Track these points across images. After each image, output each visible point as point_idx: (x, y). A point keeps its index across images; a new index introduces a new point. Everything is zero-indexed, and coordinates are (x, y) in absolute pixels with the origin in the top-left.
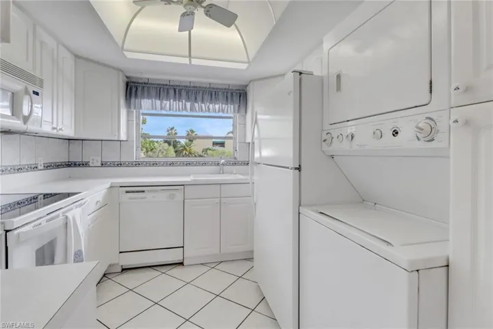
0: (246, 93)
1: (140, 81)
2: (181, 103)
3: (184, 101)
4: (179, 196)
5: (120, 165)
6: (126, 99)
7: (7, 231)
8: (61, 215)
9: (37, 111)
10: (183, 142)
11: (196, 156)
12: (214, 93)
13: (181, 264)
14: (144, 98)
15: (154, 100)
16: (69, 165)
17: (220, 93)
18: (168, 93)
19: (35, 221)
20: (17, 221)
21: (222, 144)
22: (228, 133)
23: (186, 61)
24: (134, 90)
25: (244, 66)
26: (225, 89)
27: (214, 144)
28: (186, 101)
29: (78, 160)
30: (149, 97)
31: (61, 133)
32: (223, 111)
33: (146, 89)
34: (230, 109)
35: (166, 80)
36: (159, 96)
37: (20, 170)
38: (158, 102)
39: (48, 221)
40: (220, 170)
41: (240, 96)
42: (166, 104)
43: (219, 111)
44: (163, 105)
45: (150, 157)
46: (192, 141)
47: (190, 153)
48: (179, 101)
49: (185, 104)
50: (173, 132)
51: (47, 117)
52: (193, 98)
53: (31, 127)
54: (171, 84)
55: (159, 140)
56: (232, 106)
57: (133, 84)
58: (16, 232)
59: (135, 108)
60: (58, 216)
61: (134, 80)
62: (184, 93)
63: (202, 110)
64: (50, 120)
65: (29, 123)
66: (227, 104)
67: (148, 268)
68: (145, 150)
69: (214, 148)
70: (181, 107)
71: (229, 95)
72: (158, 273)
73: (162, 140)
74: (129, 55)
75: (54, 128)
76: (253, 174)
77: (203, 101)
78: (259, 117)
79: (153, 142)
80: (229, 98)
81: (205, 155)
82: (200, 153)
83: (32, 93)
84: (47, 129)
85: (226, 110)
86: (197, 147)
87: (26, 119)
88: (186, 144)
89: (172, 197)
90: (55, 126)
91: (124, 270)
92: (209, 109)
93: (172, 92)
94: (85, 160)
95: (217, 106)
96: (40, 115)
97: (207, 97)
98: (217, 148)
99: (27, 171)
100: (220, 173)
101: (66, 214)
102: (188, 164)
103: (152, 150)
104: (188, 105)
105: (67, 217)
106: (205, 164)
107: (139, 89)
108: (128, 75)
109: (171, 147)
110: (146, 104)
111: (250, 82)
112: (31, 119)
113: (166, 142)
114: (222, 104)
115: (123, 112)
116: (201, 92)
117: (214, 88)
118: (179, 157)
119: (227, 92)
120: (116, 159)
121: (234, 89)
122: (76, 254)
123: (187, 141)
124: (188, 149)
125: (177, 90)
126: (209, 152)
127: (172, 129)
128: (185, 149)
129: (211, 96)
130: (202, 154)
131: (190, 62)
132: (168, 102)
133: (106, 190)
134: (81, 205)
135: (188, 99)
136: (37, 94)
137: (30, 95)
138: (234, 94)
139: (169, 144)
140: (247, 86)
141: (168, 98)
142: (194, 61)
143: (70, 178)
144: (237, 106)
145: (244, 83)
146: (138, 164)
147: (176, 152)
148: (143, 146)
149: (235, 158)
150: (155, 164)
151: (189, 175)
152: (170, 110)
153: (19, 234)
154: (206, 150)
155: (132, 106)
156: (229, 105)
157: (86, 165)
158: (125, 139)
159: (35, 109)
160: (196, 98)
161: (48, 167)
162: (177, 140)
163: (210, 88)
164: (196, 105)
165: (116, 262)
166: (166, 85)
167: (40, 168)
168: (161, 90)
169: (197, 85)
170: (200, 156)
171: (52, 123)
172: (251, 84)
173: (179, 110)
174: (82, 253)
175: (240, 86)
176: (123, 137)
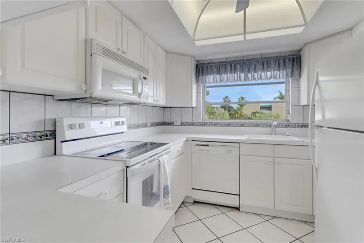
0: (300, 57)
1: (205, 62)
2: (236, 75)
3: (238, 73)
4: (235, 152)
5: (192, 124)
6: (196, 77)
7: (127, 167)
8: (156, 159)
9: (145, 90)
10: (235, 106)
11: (246, 119)
12: (265, 62)
13: (238, 209)
14: (208, 75)
15: (215, 75)
16: (164, 124)
17: (272, 62)
18: (226, 68)
19: (141, 162)
20: (133, 161)
21: (269, 108)
22: (275, 98)
23: (241, 38)
24: (201, 69)
25: (300, 30)
26: (277, 57)
27: (262, 108)
28: (240, 72)
29: (168, 120)
30: (212, 73)
31: (158, 103)
32: (275, 77)
33: (209, 67)
34: (282, 74)
35: (224, 58)
36: (219, 72)
37: (138, 126)
38: (218, 76)
39: (149, 162)
40: (273, 132)
41: (293, 61)
42: (224, 77)
43: (271, 78)
44: (222, 78)
45: (212, 119)
46: (243, 106)
47: (241, 116)
48: (234, 73)
49: (240, 75)
50: (228, 100)
51: (151, 94)
52: (247, 69)
53: (142, 100)
54: (228, 61)
55: (218, 106)
56: (284, 72)
57: (200, 65)
58: (131, 168)
59: (202, 83)
60: (154, 160)
61: (202, 62)
62: (238, 67)
63: (254, 79)
64: (153, 95)
65: (141, 97)
66: (280, 70)
67: (212, 206)
68: (208, 113)
69: (262, 111)
70: (236, 78)
71: (281, 61)
72: (219, 212)
73: (219, 106)
74: (198, 43)
75: (154, 100)
76: (313, 136)
77: (255, 71)
78: (321, 78)
79: (213, 108)
80: (282, 64)
81: (254, 118)
82: (250, 116)
83: (142, 78)
84: (150, 101)
85: (278, 77)
86: (247, 111)
87: (140, 95)
88: (238, 108)
89: (230, 151)
90: (155, 99)
91: (195, 202)
92: (261, 77)
93: (229, 67)
94: (172, 121)
95: (269, 74)
96: (147, 92)
97: (259, 66)
98: (265, 111)
99: (142, 127)
100: (272, 134)
101: (159, 159)
102: (243, 125)
103: (213, 113)
104: (242, 75)
105: (159, 161)
106: (257, 125)
107: (205, 68)
108: (197, 59)
109: (227, 112)
110: (209, 78)
111: (306, 44)
112: (142, 95)
113: (223, 107)
114: (274, 71)
115: (194, 86)
116: (254, 63)
117: (265, 58)
118: (232, 119)
119: (279, 60)
120: (190, 121)
121: (287, 55)
122: (164, 188)
123: (239, 107)
124: (239, 112)
125: (233, 65)
126: (257, 114)
127: (227, 97)
128: (237, 113)
129: (263, 65)
130: (251, 117)
131: (245, 37)
132: (226, 75)
133: (183, 143)
134: (168, 152)
135: (242, 71)
136: (145, 78)
137: (142, 80)
138: (287, 61)
139: (225, 109)
140: (301, 50)
141: (226, 72)
142: (249, 37)
143: (164, 132)
144: (289, 71)
145: (298, 48)
146: (204, 124)
147: (230, 115)
148: (207, 111)
149: (288, 121)
150: (216, 125)
151: (243, 134)
152: (227, 81)
153: (133, 170)
154: (254, 114)
155: (200, 81)
156: (281, 71)
157: (171, 124)
158: (195, 106)
159: (144, 89)
160: (249, 69)
161: (153, 125)
162: (231, 105)
163: (262, 58)
164: (249, 75)
165: (190, 195)
166: (224, 62)
167: (149, 125)
168: (221, 66)
169: (250, 58)
170: (250, 118)
171: (154, 97)
172: (307, 47)
173: (235, 81)
174: (168, 188)
175: (293, 51)
176: (194, 105)
